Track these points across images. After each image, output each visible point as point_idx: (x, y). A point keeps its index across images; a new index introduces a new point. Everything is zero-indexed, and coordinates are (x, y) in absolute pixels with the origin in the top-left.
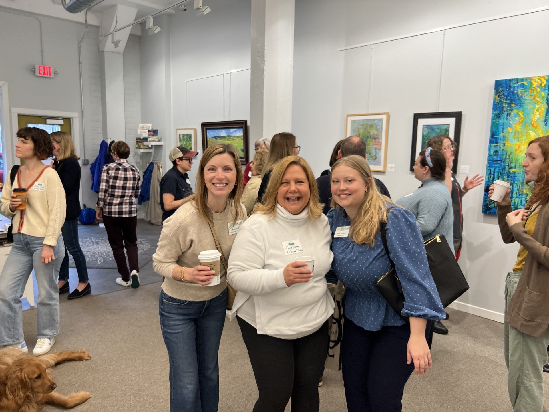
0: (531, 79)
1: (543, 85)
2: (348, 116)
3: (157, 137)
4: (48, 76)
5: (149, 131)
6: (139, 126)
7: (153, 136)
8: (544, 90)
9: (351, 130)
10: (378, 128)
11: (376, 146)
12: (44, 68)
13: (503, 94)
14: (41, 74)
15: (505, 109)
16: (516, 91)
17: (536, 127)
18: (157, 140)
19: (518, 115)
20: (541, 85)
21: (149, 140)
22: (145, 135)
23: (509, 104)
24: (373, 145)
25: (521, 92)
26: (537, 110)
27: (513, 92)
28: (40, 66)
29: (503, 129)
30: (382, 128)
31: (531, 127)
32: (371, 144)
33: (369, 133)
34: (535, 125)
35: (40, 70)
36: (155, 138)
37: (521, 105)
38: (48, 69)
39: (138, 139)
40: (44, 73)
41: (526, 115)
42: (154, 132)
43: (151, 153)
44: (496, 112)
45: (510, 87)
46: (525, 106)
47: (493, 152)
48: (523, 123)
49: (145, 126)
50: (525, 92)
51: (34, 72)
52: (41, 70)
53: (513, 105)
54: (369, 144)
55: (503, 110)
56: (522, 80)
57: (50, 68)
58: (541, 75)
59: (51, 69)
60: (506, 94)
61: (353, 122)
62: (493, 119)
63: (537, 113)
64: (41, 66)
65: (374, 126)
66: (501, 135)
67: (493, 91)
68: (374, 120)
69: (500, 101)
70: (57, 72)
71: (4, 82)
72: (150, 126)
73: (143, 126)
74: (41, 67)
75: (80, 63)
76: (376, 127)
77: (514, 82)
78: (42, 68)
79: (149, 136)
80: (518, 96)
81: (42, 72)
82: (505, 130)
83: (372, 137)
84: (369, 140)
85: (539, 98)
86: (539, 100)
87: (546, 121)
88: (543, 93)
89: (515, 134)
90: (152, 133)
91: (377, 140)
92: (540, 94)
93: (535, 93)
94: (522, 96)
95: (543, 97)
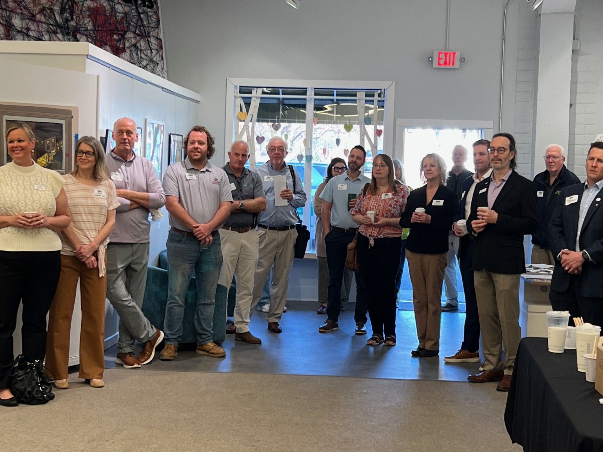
4: (451, 66)
12: (446, 55)
14: (441, 65)
28: (440, 53)
35: (439, 59)
38: (452, 55)
40: (445, 63)
51: (432, 62)
52: (442, 59)
57: (454, 54)
59: (456, 55)
64: (442, 53)
70: (464, 59)
71: (390, 82)
73: (601, 138)
74: (441, 55)
75: (503, 39)
78: (443, 56)
81: (442, 62)
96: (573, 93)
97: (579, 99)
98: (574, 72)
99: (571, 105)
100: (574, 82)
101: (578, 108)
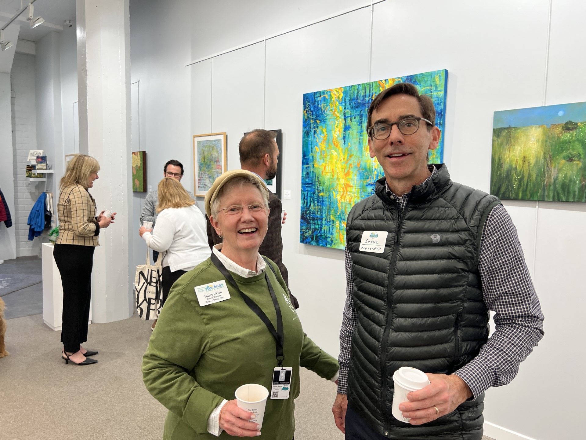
0: (330, 91)
1: (341, 98)
2: (195, 137)
3: (45, 164)
5: (38, 157)
6: (30, 153)
7: (41, 163)
8: (341, 103)
9: (198, 152)
10: (218, 150)
11: (218, 170)
13: (310, 109)
15: (312, 126)
16: (319, 106)
17: (337, 146)
18: (45, 167)
19: (322, 132)
20: (339, 98)
21: (37, 167)
22: (34, 162)
23: (315, 120)
24: (215, 169)
25: (324, 106)
26: (337, 126)
27: (317, 107)
29: (312, 148)
30: (221, 150)
31: (333, 146)
32: (214, 167)
33: (212, 155)
34: (336, 144)
36: (43, 165)
37: (324, 121)
39: (28, 166)
41: (329, 132)
42: (42, 159)
43: (44, 182)
44: (306, 130)
45: (315, 101)
46: (328, 122)
47: (306, 174)
48: (327, 141)
49: (35, 153)
50: (327, 106)
53: (318, 121)
54: (212, 167)
55: (310, 128)
56: (324, 92)
58: (339, 87)
60: (312, 109)
61: (199, 142)
62: (304, 138)
63: (337, 129)
65: (215, 148)
66: (311, 155)
67: (302, 106)
68: (215, 141)
69: (308, 117)
72: (41, 153)
73: (34, 152)
76: (217, 148)
77: (318, 95)
79: (37, 163)
80: (321, 110)
82: (313, 150)
83: (214, 160)
84: (212, 163)
85: (338, 112)
86: (338, 115)
87: (344, 138)
88: (341, 107)
89: (321, 154)
90: (40, 160)
91: (218, 164)
92: (338, 108)
93: (334, 107)
94: (324, 111)
95: (341, 111)
96: (13, 124)
97: (17, 128)
98: (13, 111)
99: (12, 131)
100: (13, 118)
101: (17, 134)
